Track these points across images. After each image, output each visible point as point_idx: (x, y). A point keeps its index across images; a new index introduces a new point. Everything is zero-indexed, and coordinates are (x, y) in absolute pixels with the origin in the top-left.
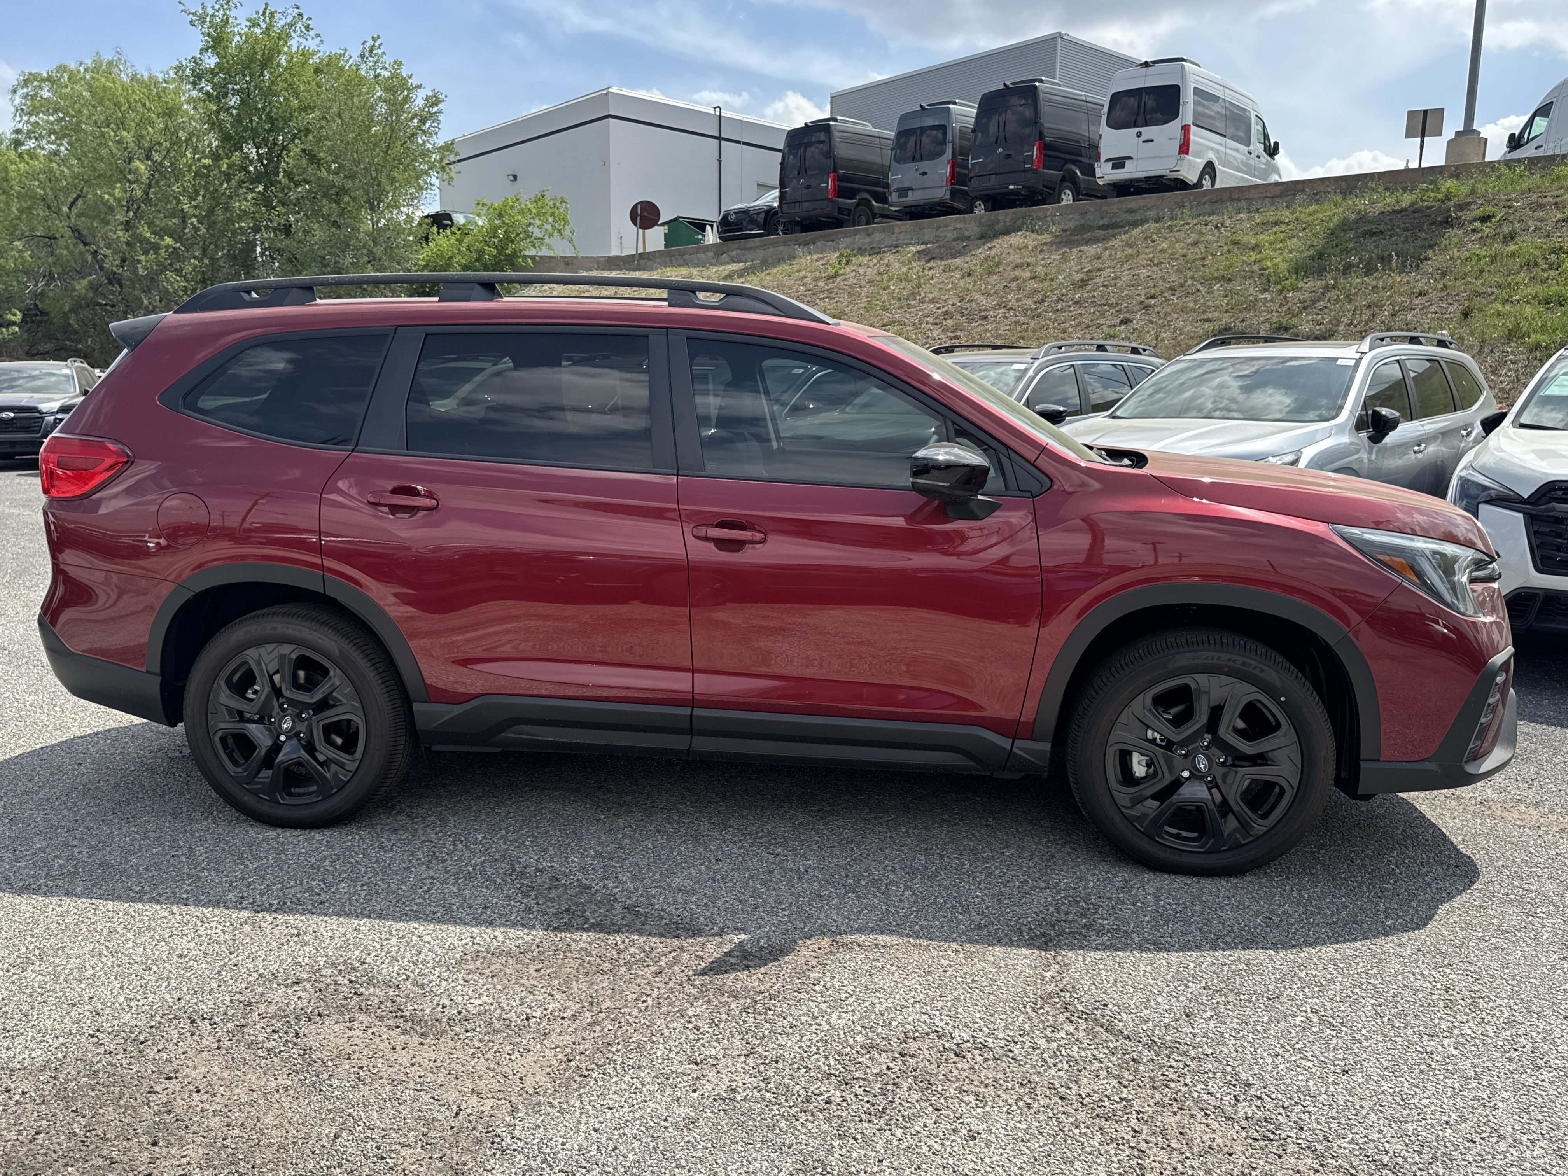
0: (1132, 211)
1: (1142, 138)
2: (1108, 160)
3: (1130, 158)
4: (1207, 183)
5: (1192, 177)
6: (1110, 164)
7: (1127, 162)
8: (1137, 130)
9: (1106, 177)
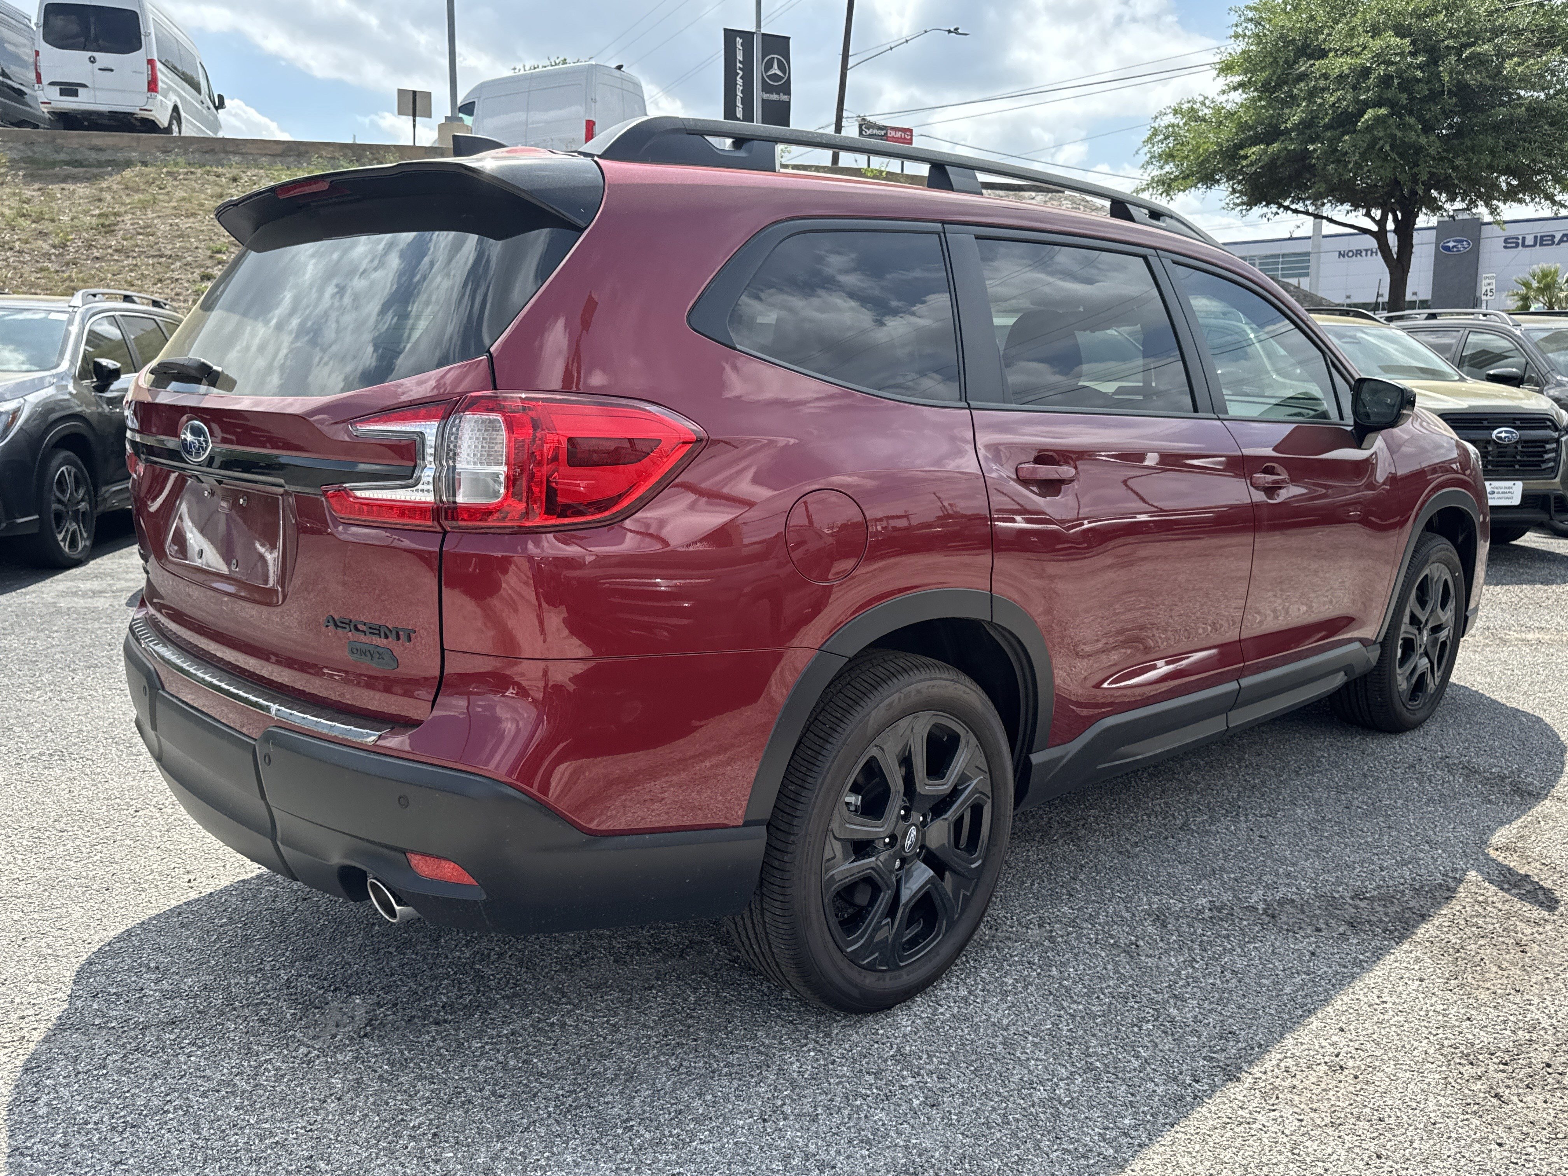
0: (99, 149)
1: (97, 65)
2: (52, 84)
3: (83, 86)
4: (175, 128)
5: (163, 120)
6: (57, 89)
7: (81, 90)
8: (90, 54)
9: (54, 105)
